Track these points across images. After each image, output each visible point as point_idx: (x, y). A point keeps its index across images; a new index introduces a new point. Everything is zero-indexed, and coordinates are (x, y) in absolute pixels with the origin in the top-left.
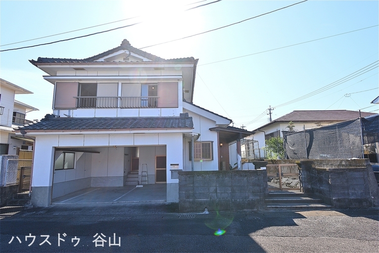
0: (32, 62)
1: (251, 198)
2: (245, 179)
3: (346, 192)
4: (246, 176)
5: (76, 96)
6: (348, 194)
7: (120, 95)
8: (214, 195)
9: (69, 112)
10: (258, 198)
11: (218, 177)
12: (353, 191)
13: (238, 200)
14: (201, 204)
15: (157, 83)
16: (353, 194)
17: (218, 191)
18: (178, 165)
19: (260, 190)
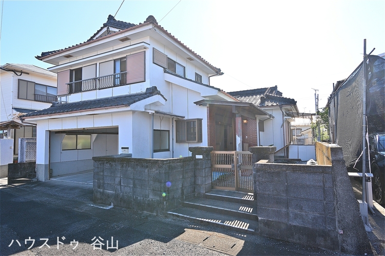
0: (38, 58)
1: (151, 197)
2: (146, 171)
3: (284, 210)
4: (147, 167)
5: (68, 82)
6: (287, 214)
7: (98, 76)
8: (119, 187)
9: (67, 98)
10: (158, 199)
11: (122, 166)
12: (297, 211)
13: (139, 198)
14: (109, 196)
15: (125, 57)
16: (296, 216)
17: (122, 184)
18: (128, 148)
19: (161, 188)
